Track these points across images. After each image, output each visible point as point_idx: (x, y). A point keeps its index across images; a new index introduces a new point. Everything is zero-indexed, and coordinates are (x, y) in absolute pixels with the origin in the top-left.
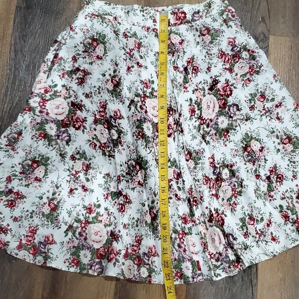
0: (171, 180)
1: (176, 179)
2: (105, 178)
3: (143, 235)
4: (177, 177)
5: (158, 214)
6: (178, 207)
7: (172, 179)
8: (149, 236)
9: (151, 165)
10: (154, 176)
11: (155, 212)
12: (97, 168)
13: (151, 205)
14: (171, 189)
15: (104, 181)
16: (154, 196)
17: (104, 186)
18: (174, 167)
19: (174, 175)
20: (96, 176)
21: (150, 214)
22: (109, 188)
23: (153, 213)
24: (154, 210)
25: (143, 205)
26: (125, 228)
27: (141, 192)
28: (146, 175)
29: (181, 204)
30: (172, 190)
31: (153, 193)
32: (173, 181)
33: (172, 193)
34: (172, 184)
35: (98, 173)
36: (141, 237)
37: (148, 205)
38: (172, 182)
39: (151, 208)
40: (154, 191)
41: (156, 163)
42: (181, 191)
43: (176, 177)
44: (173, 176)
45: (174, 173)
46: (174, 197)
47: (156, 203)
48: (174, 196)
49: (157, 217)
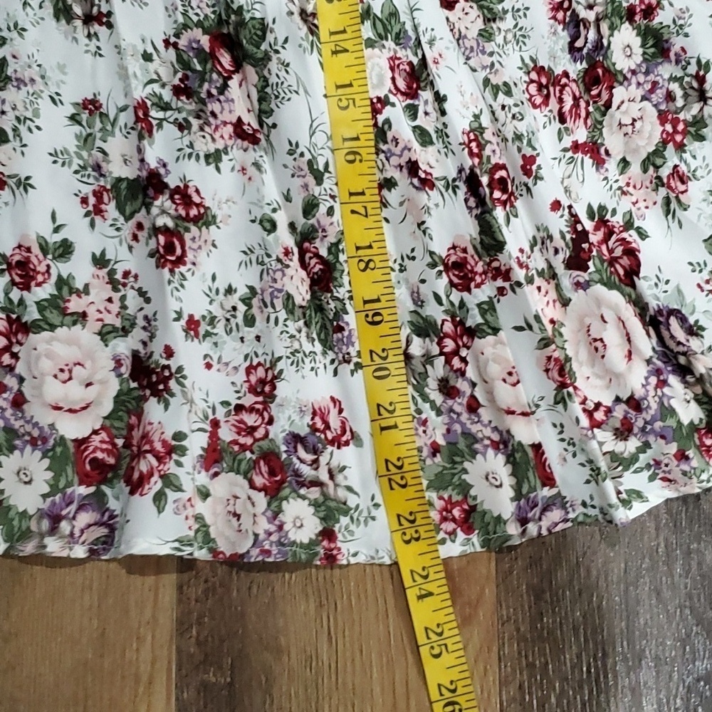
0: (384, 102)
1: (403, 94)
2: (80, 123)
3: (280, 358)
4: (409, 87)
5: (337, 257)
6: (425, 217)
7: (386, 96)
8: (307, 360)
9: (286, 41)
10: (301, 91)
11: (324, 252)
12: (38, 79)
13: (301, 222)
14: (386, 142)
15: (78, 137)
16: (311, 180)
17: (80, 157)
18: (390, 44)
19: (393, 79)
20: (36, 113)
21: (304, 265)
22: (103, 165)
23: (317, 255)
24: (317, 243)
25: (268, 226)
26: (197, 335)
27: (252, 171)
28: (268, 90)
29: (437, 205)
30: (391, 146)
31: (306, 168)
32: (393, 105)
33: (394, 160)
34: (387, 121)
35: (44, 104)
36: (273, 365)
37: (292, 226)
38: (387, 112)
39: (305, 237)
40: (308, 156)
41: (305, 29)
42: (430, 148)
43: (402, 84)
44: (389, 84)
45: (392, 69)
46: (401, 177)
47: (323, 209)
48: (405, 170)
49: (337, 274)
